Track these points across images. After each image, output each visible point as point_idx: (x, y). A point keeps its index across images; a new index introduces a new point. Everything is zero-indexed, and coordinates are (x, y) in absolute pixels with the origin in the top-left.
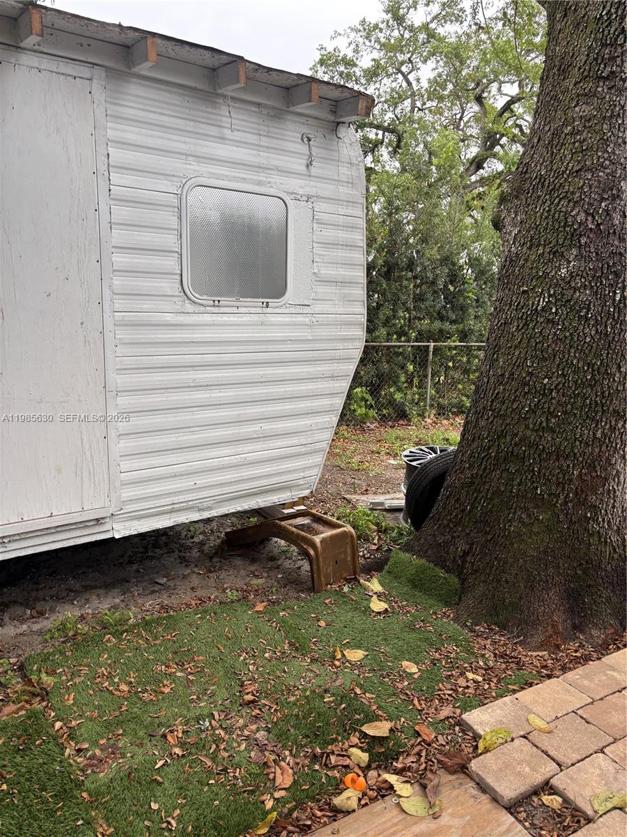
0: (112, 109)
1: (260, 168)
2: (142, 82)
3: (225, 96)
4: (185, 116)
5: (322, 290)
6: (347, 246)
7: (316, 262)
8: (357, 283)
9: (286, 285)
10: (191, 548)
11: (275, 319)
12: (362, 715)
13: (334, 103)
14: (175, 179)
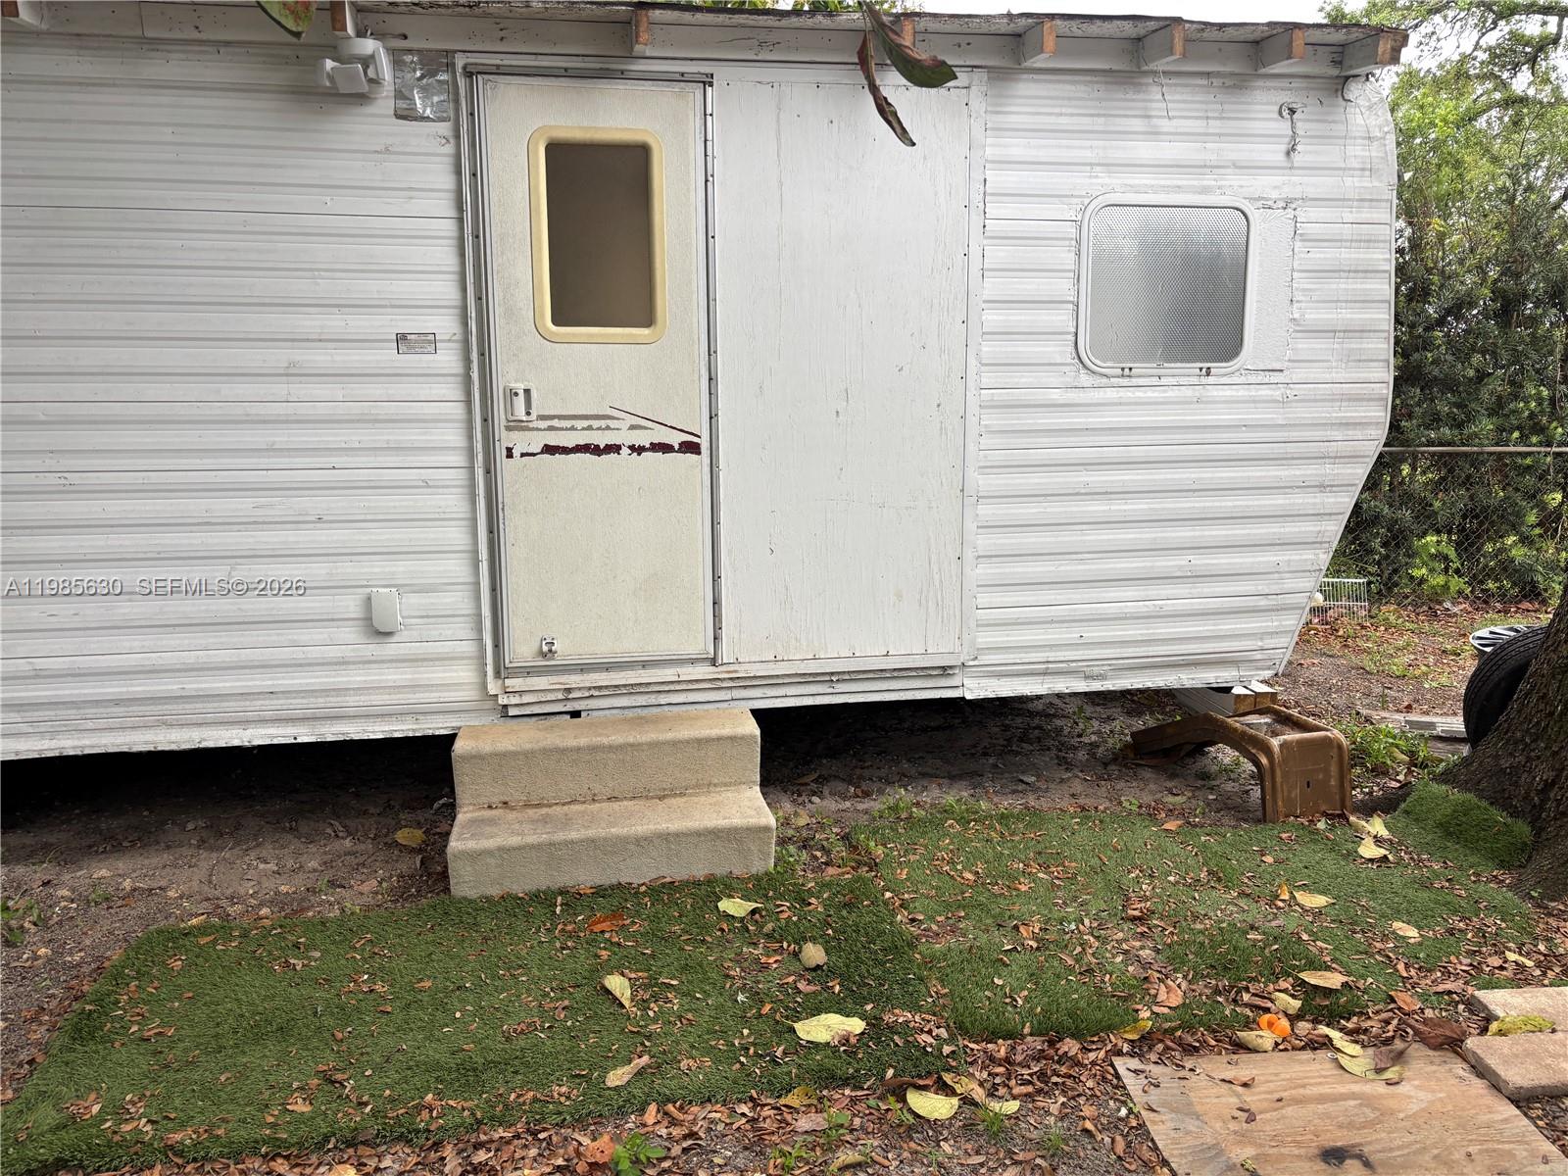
0: (994, 120)
1: (1205, 167)
2: (1035, 77)
3: (1155, 73)
4: (1092, 112)
5: (1306, 346)
6: (1356, 271)
7: (1298, 301)
8: (1375, 331)
9: (1242, 340)
10: (1076, 748)
11: (1221, 393)
12: (1303, 962)
13: (1340, 49)
14: (1075, 200)
